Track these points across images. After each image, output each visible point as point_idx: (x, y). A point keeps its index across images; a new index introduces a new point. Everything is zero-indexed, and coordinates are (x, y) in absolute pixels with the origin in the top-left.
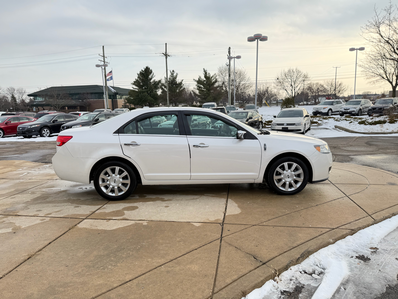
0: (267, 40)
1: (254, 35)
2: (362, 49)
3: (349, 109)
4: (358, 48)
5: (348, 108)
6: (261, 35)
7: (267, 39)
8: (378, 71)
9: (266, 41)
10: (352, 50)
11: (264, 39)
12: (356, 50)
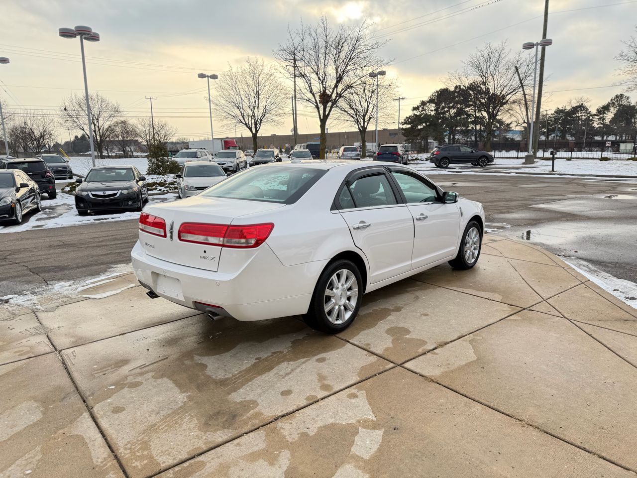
0: (98, 40)
1: (76, 28)
2: (214, 77)
3: (225, 164)
4: (209, 75)
5: (222, 163)
6: (90, 29)
7: (99, 38)
8: (234, 111)
9: (97, 42)
10: (202, 76)
11: (94, 38)
12: (207, 78)
